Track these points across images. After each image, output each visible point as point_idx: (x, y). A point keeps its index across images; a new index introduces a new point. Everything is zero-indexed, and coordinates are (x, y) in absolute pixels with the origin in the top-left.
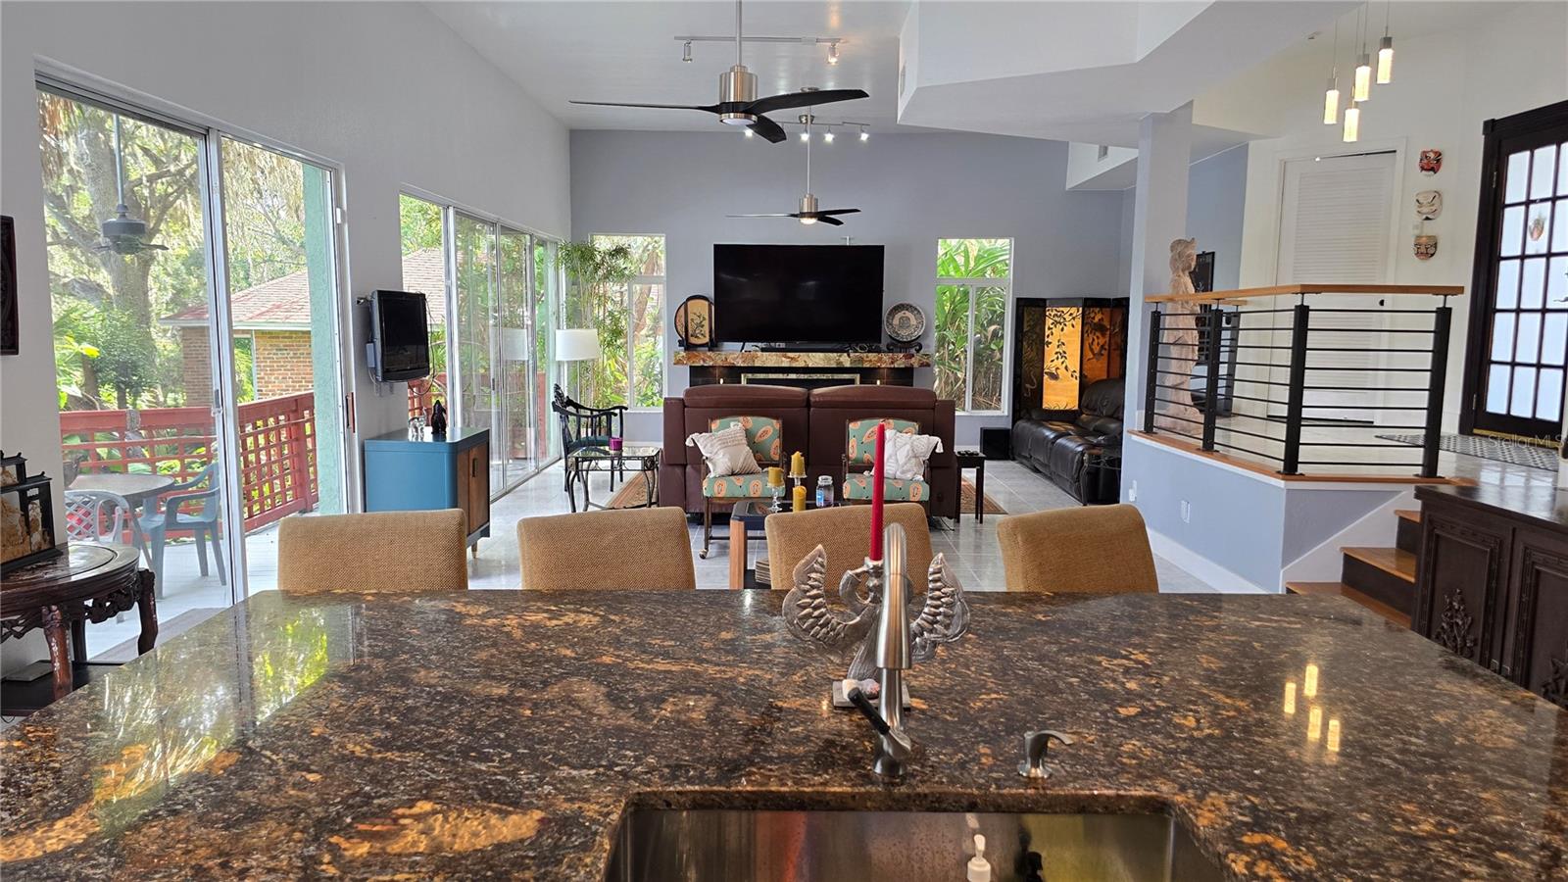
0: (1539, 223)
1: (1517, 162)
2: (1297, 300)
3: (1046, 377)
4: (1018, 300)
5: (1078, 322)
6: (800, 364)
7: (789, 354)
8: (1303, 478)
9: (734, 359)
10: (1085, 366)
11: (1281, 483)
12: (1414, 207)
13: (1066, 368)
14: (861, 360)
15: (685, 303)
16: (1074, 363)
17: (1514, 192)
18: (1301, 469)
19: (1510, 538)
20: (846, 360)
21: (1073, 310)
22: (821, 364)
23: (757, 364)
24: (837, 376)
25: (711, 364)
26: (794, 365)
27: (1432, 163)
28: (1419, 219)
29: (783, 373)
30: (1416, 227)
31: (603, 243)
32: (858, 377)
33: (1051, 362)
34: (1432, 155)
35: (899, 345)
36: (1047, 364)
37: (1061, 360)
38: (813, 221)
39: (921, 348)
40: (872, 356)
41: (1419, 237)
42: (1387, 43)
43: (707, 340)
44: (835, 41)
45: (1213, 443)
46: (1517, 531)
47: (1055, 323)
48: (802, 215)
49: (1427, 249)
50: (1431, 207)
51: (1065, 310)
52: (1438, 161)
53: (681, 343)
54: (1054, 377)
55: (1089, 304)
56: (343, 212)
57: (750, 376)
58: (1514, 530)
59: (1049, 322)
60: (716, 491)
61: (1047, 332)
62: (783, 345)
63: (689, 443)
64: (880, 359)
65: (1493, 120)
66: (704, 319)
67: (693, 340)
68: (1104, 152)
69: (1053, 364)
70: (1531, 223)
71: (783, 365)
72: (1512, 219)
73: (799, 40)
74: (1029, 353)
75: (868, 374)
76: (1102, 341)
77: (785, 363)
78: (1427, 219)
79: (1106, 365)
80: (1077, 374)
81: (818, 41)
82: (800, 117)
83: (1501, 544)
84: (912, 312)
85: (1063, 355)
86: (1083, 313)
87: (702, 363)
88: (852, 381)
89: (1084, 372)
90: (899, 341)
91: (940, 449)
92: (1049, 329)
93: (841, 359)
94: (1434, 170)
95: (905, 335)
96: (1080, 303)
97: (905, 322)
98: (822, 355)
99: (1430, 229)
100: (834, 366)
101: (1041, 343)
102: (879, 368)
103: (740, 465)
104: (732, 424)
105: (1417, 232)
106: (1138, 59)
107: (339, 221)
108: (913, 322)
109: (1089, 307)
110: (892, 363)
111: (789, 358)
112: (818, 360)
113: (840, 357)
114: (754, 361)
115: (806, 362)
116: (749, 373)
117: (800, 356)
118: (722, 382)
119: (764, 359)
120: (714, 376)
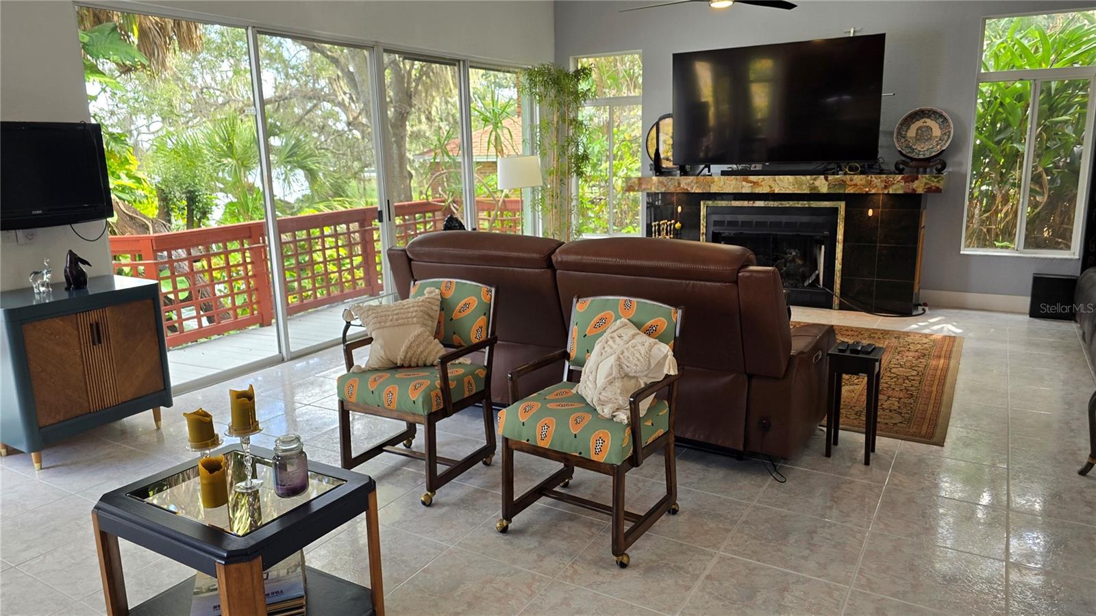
6: (764, 190)
7: (752, 178)
14: (845, 184)
15: (659, 122)
20: (822, 184)
23: (714, 189)
24: (806, 204)
26: (757, 191)
29: (765, 200)
32: (843, 205)
35: (910, 165)
39: (944, 166)
40: (861, 179)
53: (652, 167)
57: (710, 203)
64: (869, 183)
77: (747, 189)
84: (936, 119)
90: (912, 159)
93: (817, 183)
95: (924, 150)
97: (924, 134)
98: (791, 178)
100: (807, 191)
102: (867, 194)
108: (937, 131)
110: (886, 187)
111: (751, 182)
112: (786, 186)
113: (815, 179)
114: (710, 186)
115: (771, 187)
116: (710, 200)
117: (764, 180)
118: (679, 209)
119: (722, 183)
120: (673, 204)
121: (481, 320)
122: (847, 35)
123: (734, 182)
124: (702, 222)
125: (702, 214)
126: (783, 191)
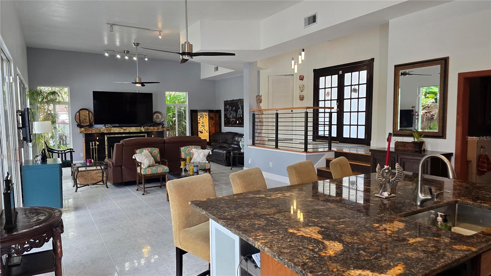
0: (328, 93)
1: (322, 79)
2: (305, 110)
3: (199, 132)
4: (191, 110)
5: (207, 116)
6: (128, 131)
7: (123, 128)
8: (309, 152)
9: (103, 130)
10: (210, 129)
11: (305, 154)
12: (298, 89)
13: (205, 130)
14: (148, 129)
15: (79, 112)
16: (207, 128)
17: (322, 85)
18: (308, 150)
19: (397, 157)
20: (143, 129)
21: (206, 113)
22: (135, 131)
23: (112, 131)
24: (139, 135)
25: (94, 132)
26: (125, 131)
27: (302, 78)
28: (300, 91)
29: (125, 134)
30: (299, 93)
31: (46, 89)
32: (146, 135)
33: (200, 128)
34: (302, 77)
35: (158, 124)
36: (199, 129)
37: (203, 128)
38: (140, 85)
40: (152, 128)
41: (300, 95)
42: (303, 50)
43: (88, 124)
44: (160, 31)
45: (278, 146)
46: (399, 156)
47: (201, 117)
48: (136, 83)
49: (302, 98)
50: (302, 89)
51: (204, 113)
52: (303, 78)
53: (78, 126)
54: (201, 132)
55: (210, 111)
56: (13, 78)
57: (108, 136)
58: (398, 155)
59: (199, 117)
60: (147, 172)
61: (199, 120)
62: (118, 125)
63: (133, 157)
64: (154, 129)
65: (315, 69)
66: (87, 117)
67: (82, 124)
68: (217, 69)
69: (201, 129)
70: (326, 93)
71: (121, 132)
72: (321, 92)
73: (149, 30)
74: (194, 126)
75: (149, 134)
76: (213, 122)
77: (122, 131)
78: (302, 91)
79: (214, 129)
80: (208, 131)
81: (155, 31)
82: (124, 51)
83: (395, 159)
84: (160, 114)
85: (204, 126)
86: (209, 114)
87: (91, 132)
88: (144, 136)
89: (210, 131)
90: (156, 123)
91: (211, 153)
92: (199, 119)
93: (141, 129)
94: (302, 80)
95: (158, 121)
96: (208, 111)
97: (157, 117)
98: (135, 128)
99: (302, 94)
100: (139, 131)
101: (197, 123)
102: (154, 131)
103: (151, 163)
104: (144, 150)
105: (300, 94)
106: (261, 49)
107: (12, 81)
108: (160, 117)
109: (210, 112)
110: (158, 130)
111: (123, 129)
112: (133, 130)
113: (141, 128)
114: (111, 131)
115: (129, 130)
116: (108, 135)
117: (127, 128)
118: (98, 138)
119: (114, 130)
120: (95, 137)
121: (159, 155)
122: (136, 92)
123: (118, 129)
124: (106, 142)
125: (106, 139)
126: (133, 131)
